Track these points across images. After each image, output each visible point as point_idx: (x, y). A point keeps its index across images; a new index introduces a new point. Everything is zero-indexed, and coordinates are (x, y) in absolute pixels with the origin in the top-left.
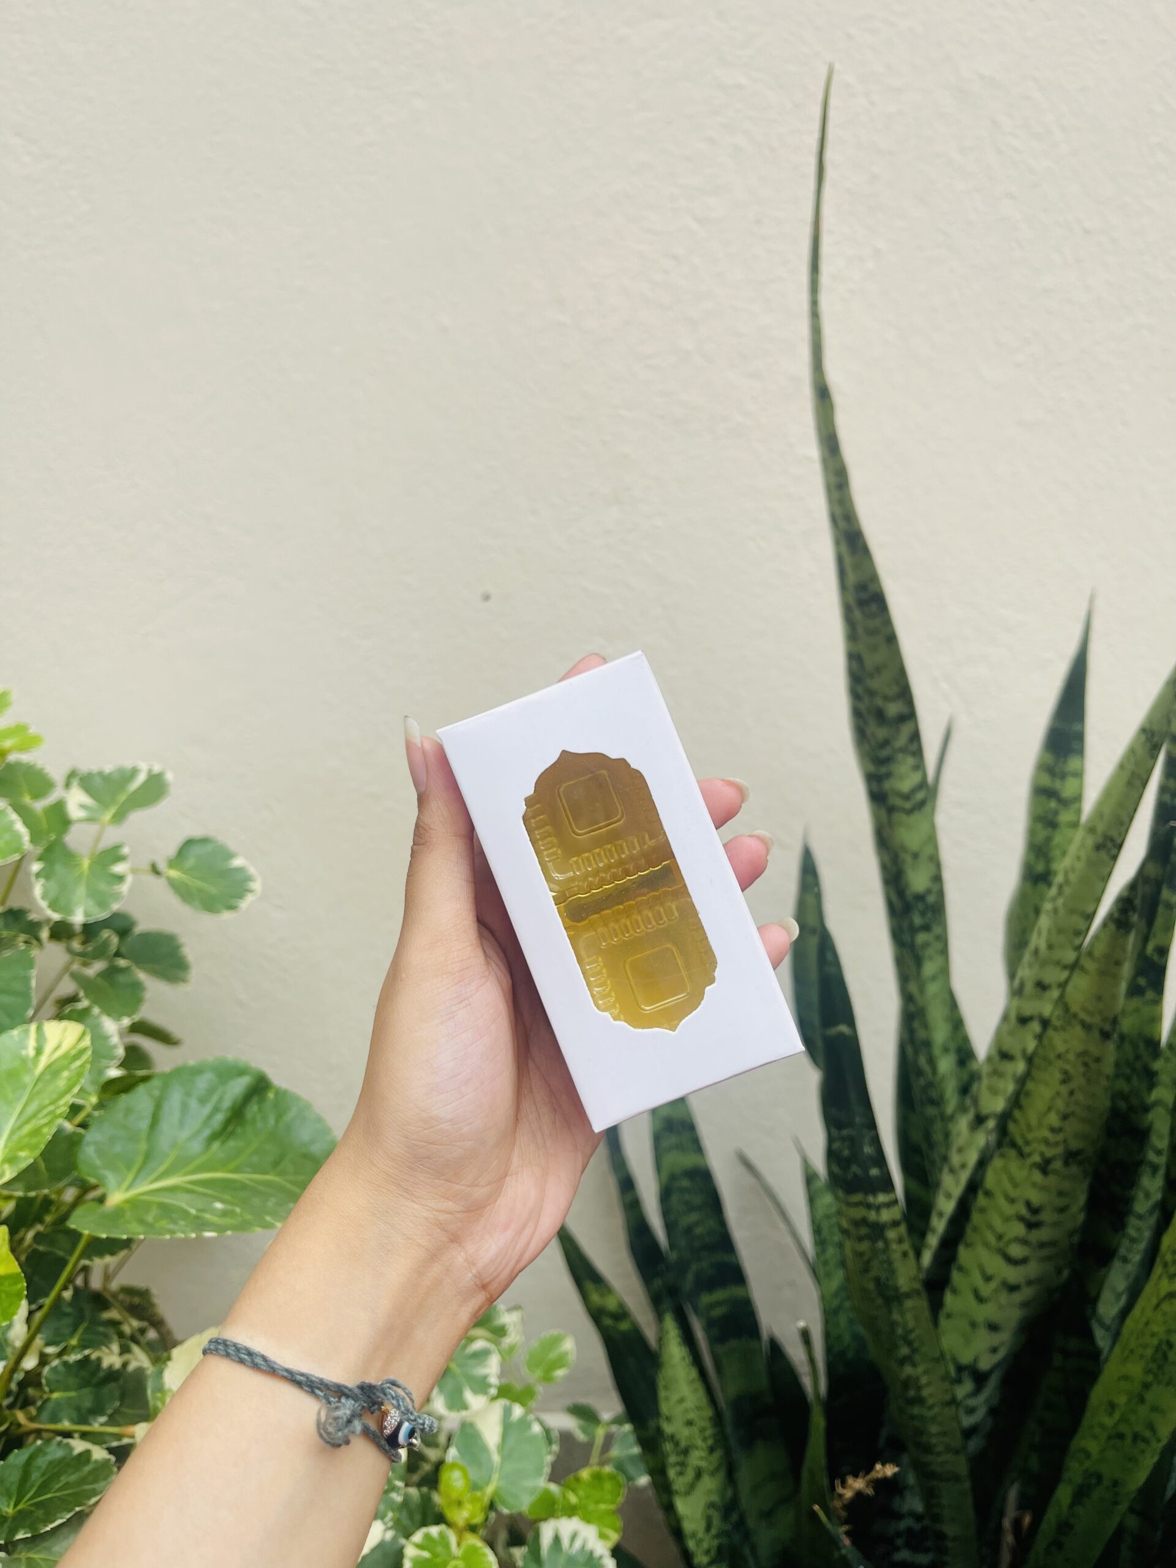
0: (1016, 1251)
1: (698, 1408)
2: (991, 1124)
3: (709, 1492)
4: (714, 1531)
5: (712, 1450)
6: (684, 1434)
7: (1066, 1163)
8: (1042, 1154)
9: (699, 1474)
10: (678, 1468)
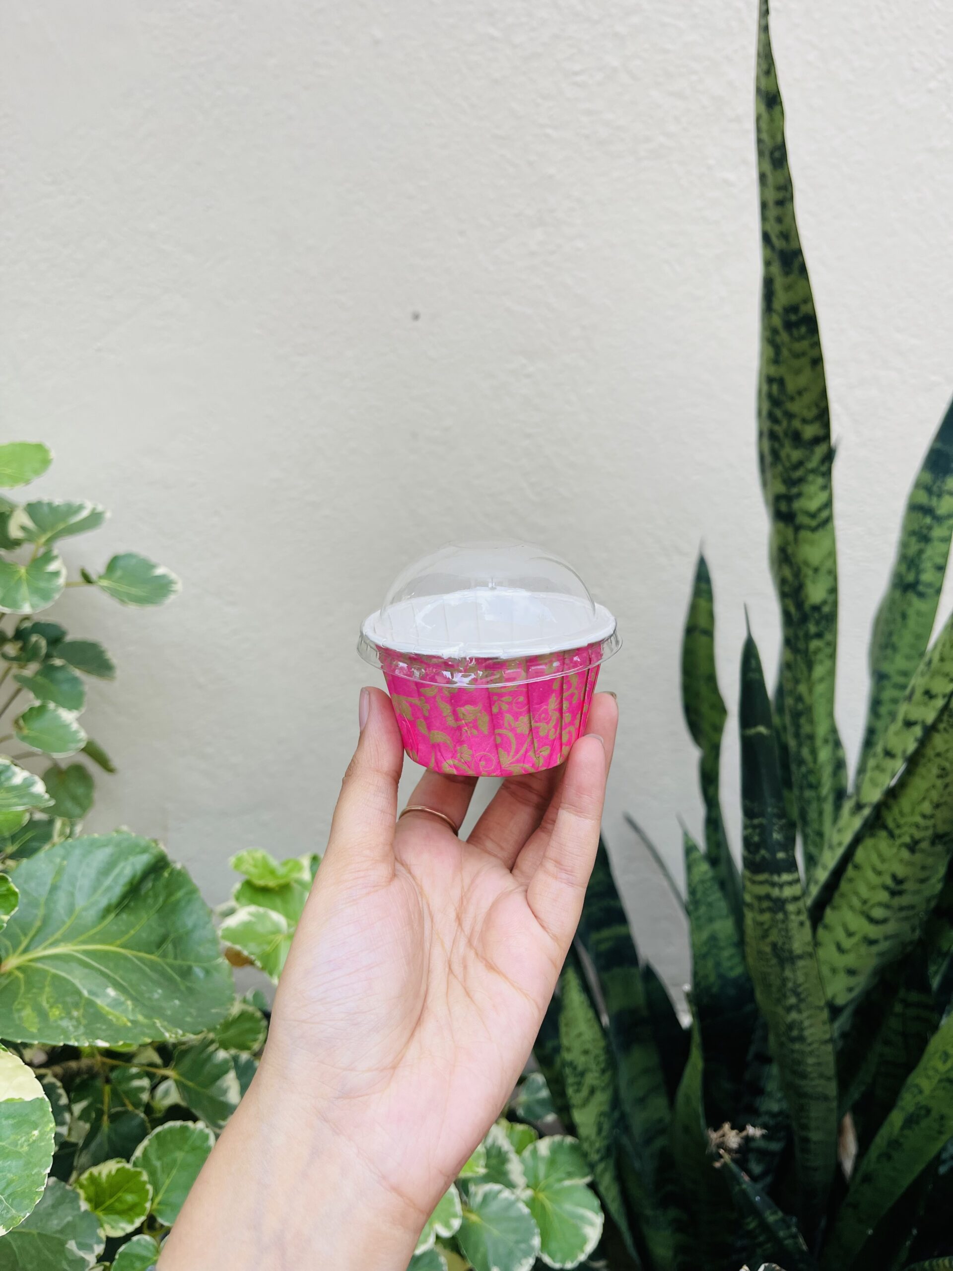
0: (878, 913)
1: (594, 1040)
2: (867, 812)
3: (601, 1104)
4: (604, 1133)
5: (603, 1071)
6: (581, 1061)
7: (933, 843)
8: (912, 837)
9: (592, 1091)
10: (576, 1087)
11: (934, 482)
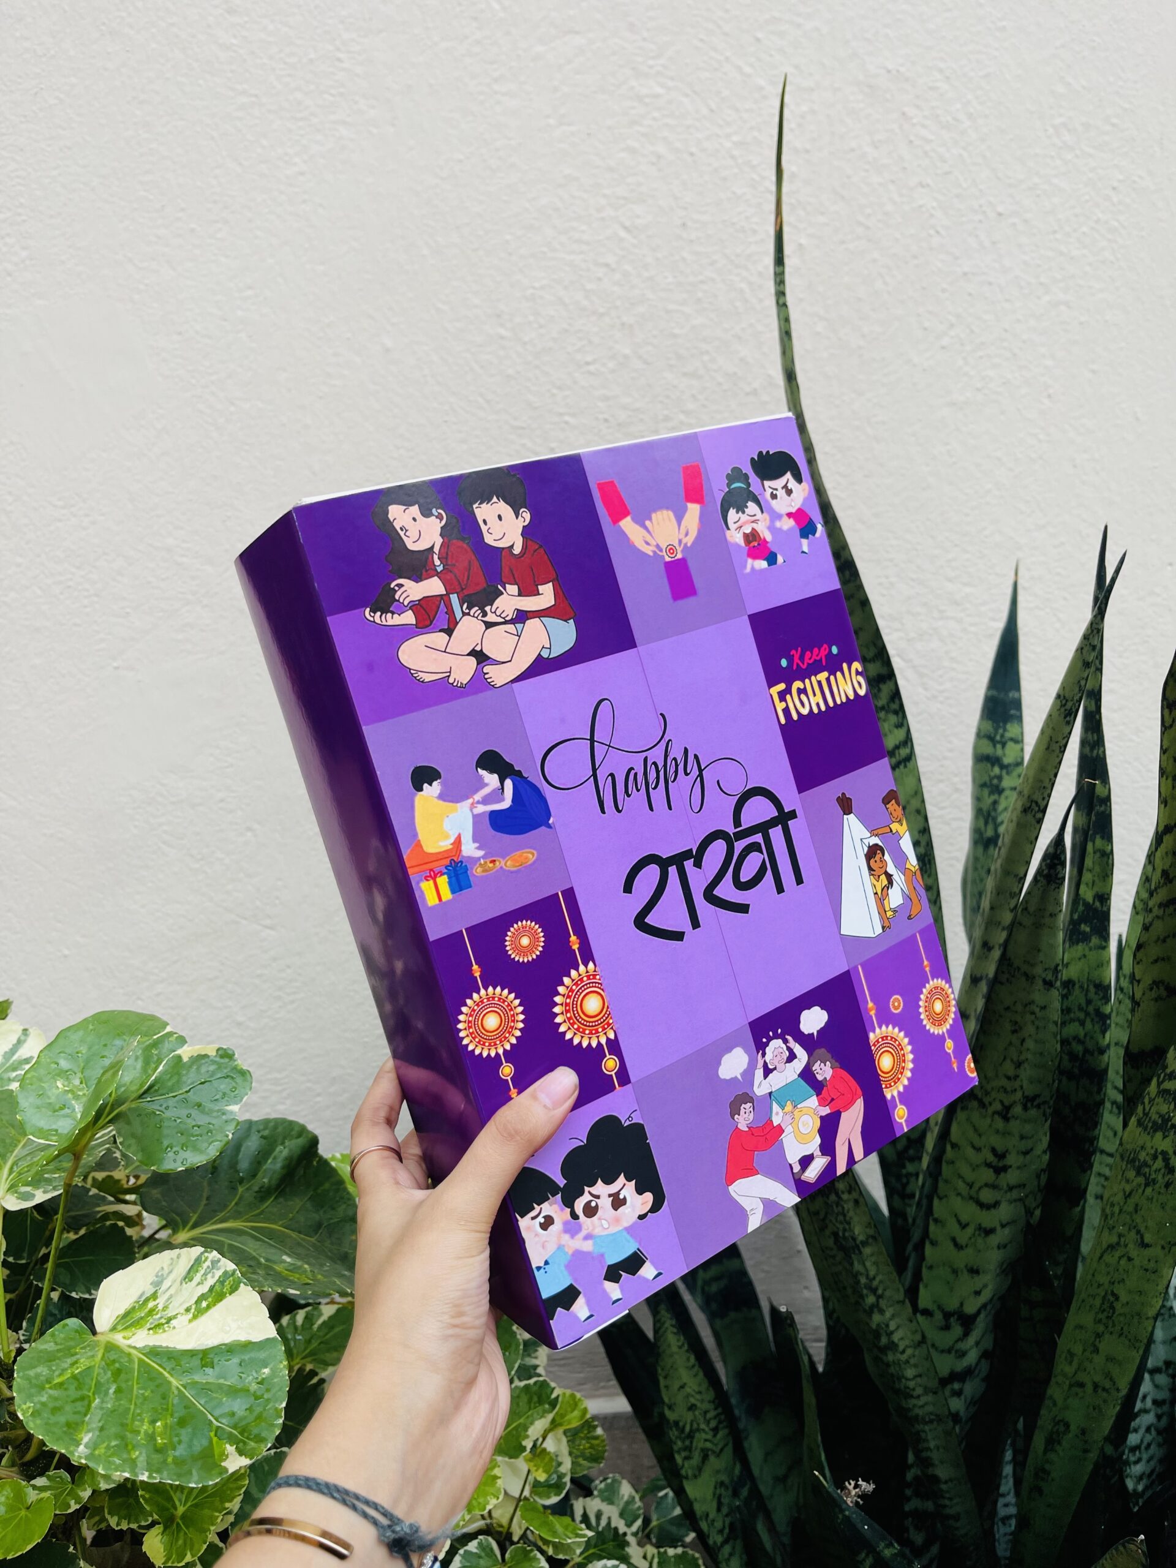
0: (988, 1197)
1: (699, 1393)
3: (718, 1472)
6: (687, 1419)
7: (1026, 1108)
8: (1002, 1102)
9: (705, 1457)
10: (684, 1454)
11: (996, 730)
